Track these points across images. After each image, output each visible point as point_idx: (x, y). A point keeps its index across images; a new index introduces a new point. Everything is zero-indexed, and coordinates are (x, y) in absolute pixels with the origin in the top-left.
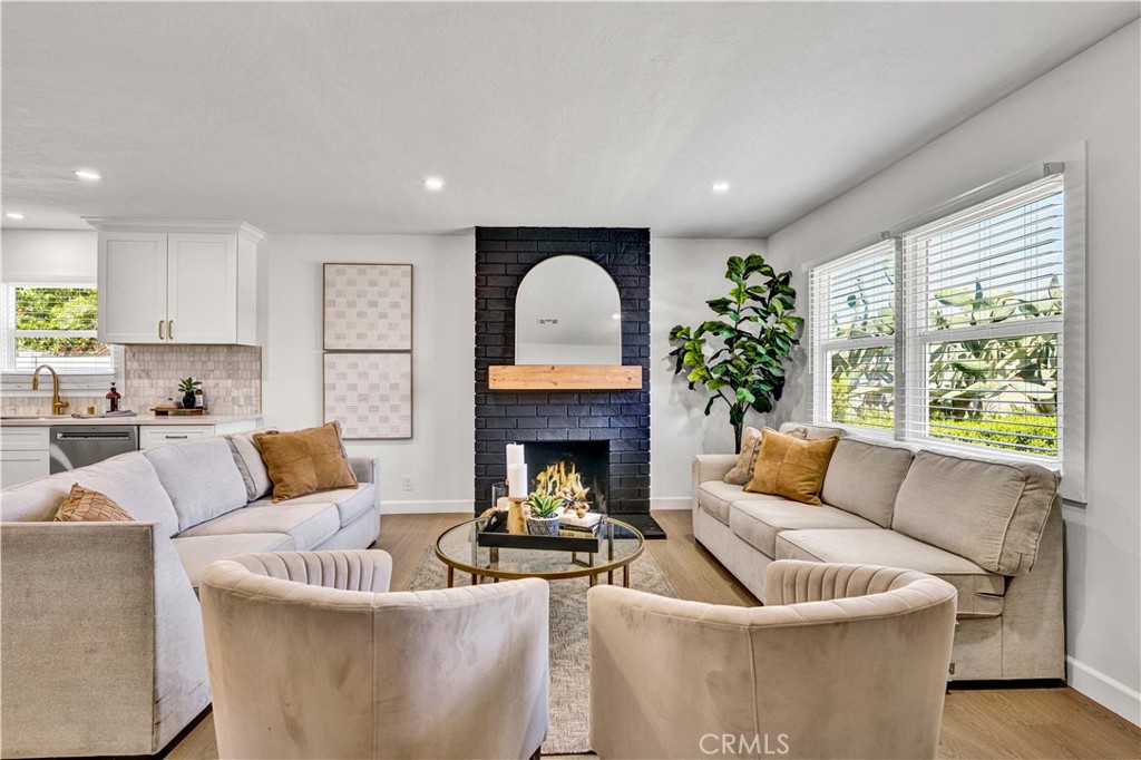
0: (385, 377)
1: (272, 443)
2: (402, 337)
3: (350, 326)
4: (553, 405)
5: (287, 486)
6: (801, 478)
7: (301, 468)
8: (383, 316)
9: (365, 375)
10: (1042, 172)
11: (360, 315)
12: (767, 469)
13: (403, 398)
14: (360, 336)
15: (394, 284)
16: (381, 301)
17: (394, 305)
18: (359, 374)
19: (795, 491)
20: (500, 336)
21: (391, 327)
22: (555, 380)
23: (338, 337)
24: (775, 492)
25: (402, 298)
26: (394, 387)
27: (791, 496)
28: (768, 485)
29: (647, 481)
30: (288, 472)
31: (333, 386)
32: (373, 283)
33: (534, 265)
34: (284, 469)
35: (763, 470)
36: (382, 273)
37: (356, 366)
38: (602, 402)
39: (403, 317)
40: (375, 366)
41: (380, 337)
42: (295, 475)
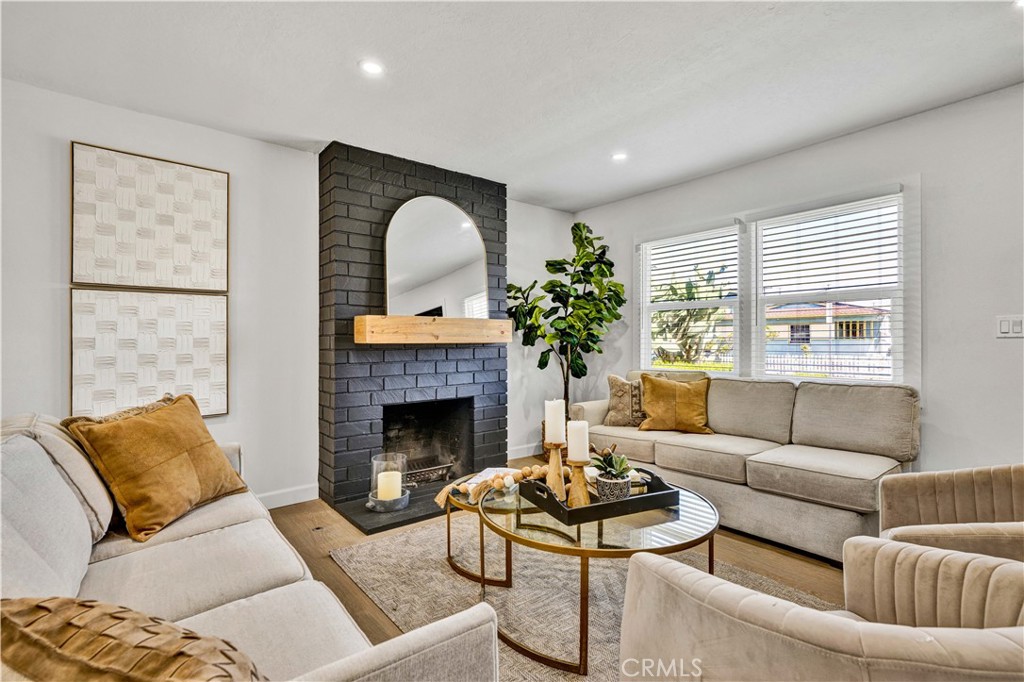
0: (186, 328)
1: (115, 437)
2: (213, 274)
3: (122, 247)
4: (421, 361)
5: (159, 506)
6: (695, 413)
7: (176, 473)
8: (182, 239)
9: (152, 324)
10: (899, 190)
11: (143, 233)
12: (664, 409)
13: (214, 359)
14: (141, 266)
15: (198, 195)
16: (178, 216)
17: (201, 226)
18: (140, 324)
19: (694, 425)
20: (365, 280)
21: (195, 256)
22: (436, 333)
23: (101, 263)
24: (674, 427)
25: (215, 217)
26: (202, 343)
27: (689, 429)
28: (668, 422)
29: (505, 434)
30: (158, 483)
31: (91, 344)
32: (163, 189)
33: (405, 201)
34: (145, 480)
35: (660, 411)
36: (180, 177)
37: (135, 311)
38: (467, 357)
39: (215, 244)
40: (169, 312)
41: (176, 270)
42: (169, 487)
